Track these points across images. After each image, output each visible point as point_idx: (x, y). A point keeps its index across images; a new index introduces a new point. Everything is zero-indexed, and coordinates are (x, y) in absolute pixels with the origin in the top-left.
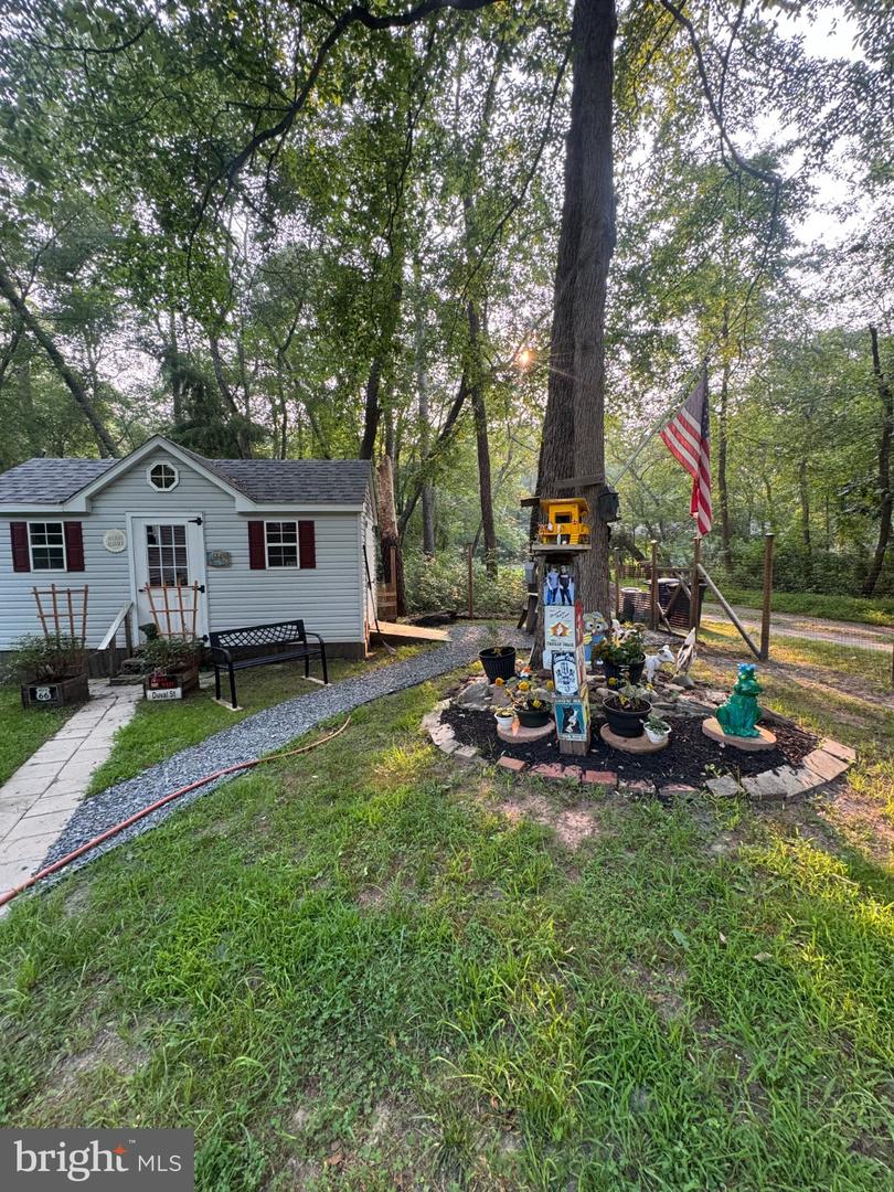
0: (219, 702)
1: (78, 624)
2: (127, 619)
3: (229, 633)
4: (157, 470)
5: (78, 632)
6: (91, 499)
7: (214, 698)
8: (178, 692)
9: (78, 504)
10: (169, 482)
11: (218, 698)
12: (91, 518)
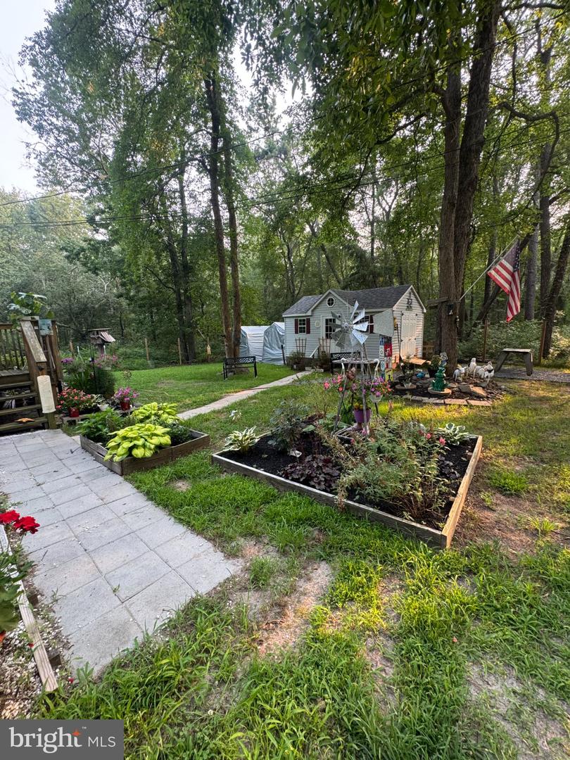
1: (304, 349)
2: (318, 349)
3: (336, 354)
4: (329, 300)
5: (305, 352)
6: (313, 311)
8: (323, 370)
9: (309, 313)
10: (332, 303)
12: (312, 317)
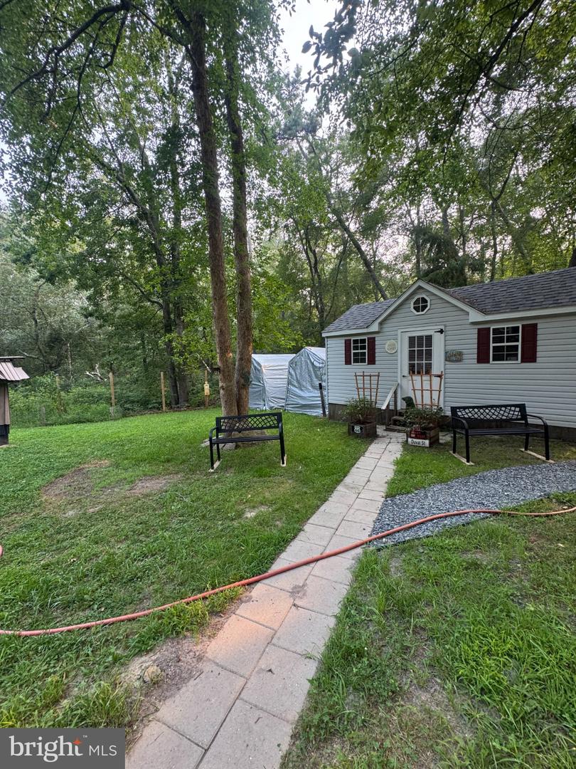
0: (455, 455)
1: (374, 394)
2: (395, 393)
3: (465, 408)
4: (417, 302)
5: (373, 398)
6: (381, 324)
7: (451, 452)
8: (427, 442)
9: (375, 328)
10: (424, 308)
11: (454, 453)
12: (381, 334)
